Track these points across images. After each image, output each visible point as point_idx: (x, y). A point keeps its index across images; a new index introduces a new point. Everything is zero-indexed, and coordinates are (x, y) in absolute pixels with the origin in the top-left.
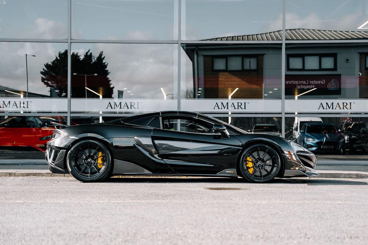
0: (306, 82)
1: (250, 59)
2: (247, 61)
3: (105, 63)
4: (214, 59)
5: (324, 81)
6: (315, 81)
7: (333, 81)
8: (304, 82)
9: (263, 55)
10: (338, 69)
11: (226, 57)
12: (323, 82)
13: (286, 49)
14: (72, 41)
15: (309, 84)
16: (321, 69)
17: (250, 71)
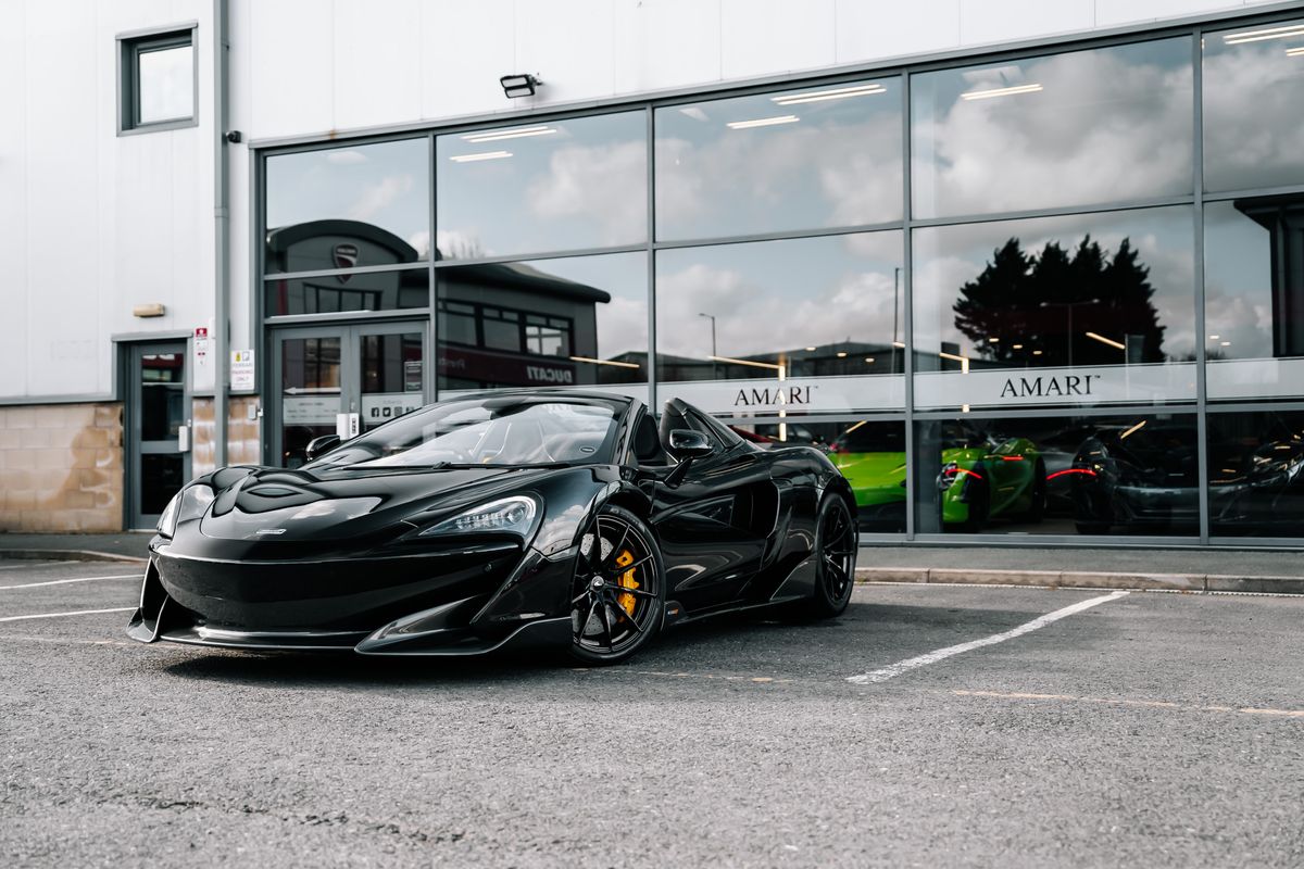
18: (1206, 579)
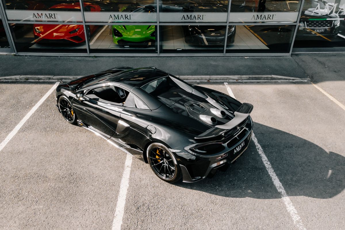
18: (241, 77)
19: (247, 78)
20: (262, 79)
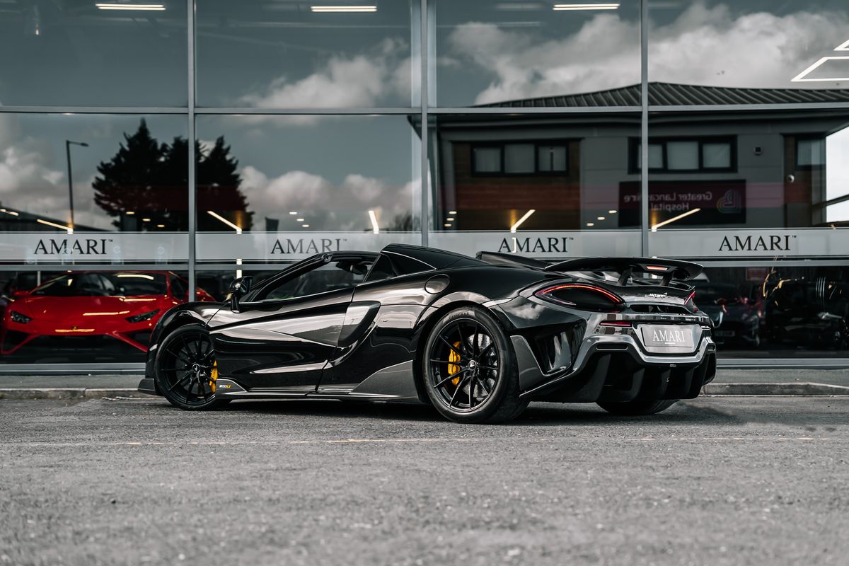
0: (672, 197)
1: (552, 149)
2: (545, 153)
3: (231, 160)
4: (475, 150)
5: (709, 195)
6: (689, 195)
7: (728, 194)
8: (667, 198)
9: (579, 140)
10: (740, 170)
11: (500, 145)
12: (707, 197)
13: (650, 126)
14: (198, 111)
15: (678, 202)
16: (702, 169)
17: (552, 174)
19: (723, 390)
20: (774, 391)
